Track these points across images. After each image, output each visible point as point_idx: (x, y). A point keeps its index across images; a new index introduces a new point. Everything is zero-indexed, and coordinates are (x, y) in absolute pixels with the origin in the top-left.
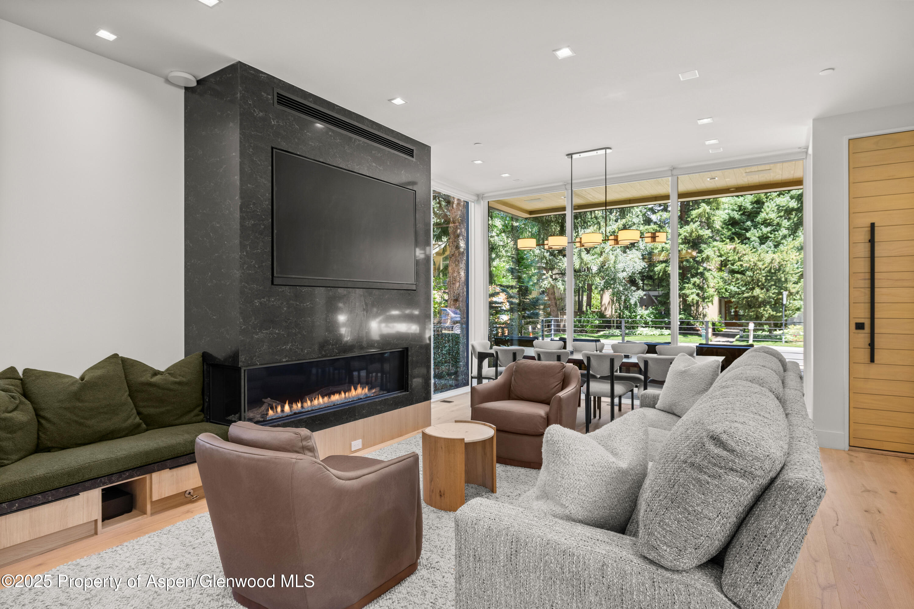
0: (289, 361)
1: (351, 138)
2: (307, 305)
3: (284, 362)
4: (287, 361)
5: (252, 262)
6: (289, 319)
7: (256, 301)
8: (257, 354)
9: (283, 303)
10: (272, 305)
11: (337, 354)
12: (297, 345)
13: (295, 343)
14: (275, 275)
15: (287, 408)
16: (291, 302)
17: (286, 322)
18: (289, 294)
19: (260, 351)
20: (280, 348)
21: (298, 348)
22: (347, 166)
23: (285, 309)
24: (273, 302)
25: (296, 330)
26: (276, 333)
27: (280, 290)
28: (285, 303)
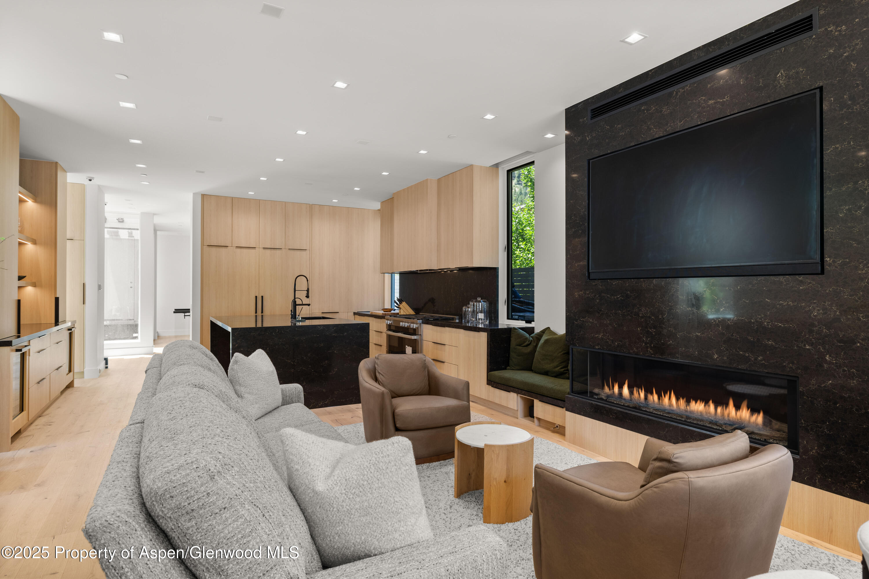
0: (601, 349)
1: (671, 94)
2: (618, 298)
3: (597, 349)
4: (599, 349)
5: (573, 262)
6: (601, 311)
7: (576, 294)
8: (576, 337)
9: (595, 295)
10: (588, 297)
11: (652, 354)
12: (608, 336)
13: (607, 334)
14: (590, 271)
15: (626, 391)
16: (603, 294)
17: (599, 313)
18: (601, 287)
19: (578, 335)
20: (594, 336)
21: (609, 339)
22: (666, 130)
23: (598, 301)
24: (588, 294)
25: (607, 322)
26: (590, 322)
27: (594, 284)
28: (597, 296)
